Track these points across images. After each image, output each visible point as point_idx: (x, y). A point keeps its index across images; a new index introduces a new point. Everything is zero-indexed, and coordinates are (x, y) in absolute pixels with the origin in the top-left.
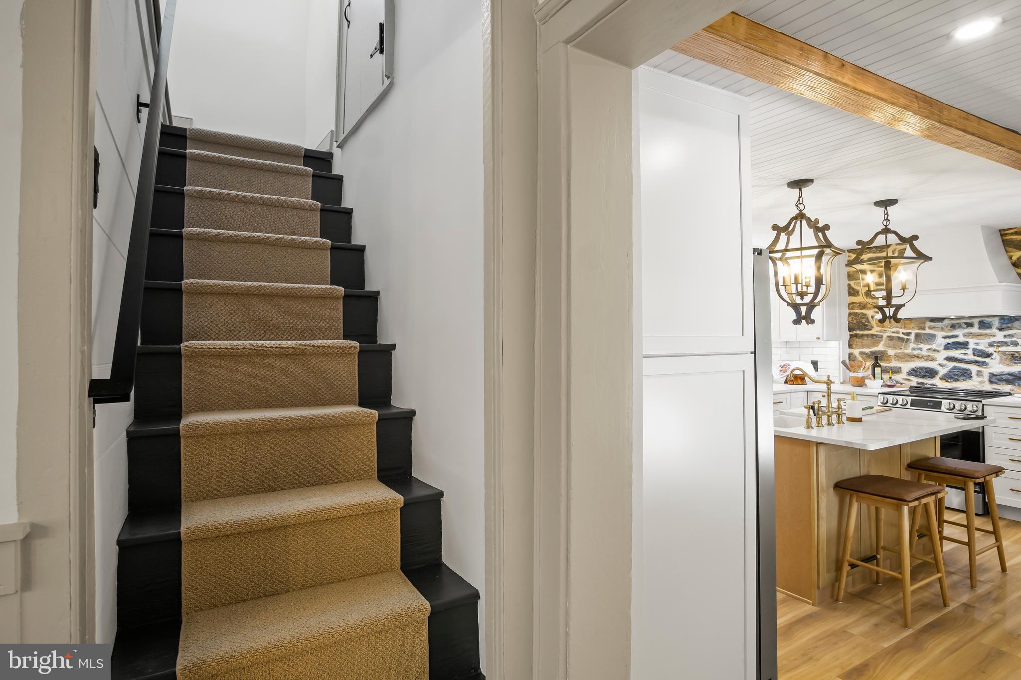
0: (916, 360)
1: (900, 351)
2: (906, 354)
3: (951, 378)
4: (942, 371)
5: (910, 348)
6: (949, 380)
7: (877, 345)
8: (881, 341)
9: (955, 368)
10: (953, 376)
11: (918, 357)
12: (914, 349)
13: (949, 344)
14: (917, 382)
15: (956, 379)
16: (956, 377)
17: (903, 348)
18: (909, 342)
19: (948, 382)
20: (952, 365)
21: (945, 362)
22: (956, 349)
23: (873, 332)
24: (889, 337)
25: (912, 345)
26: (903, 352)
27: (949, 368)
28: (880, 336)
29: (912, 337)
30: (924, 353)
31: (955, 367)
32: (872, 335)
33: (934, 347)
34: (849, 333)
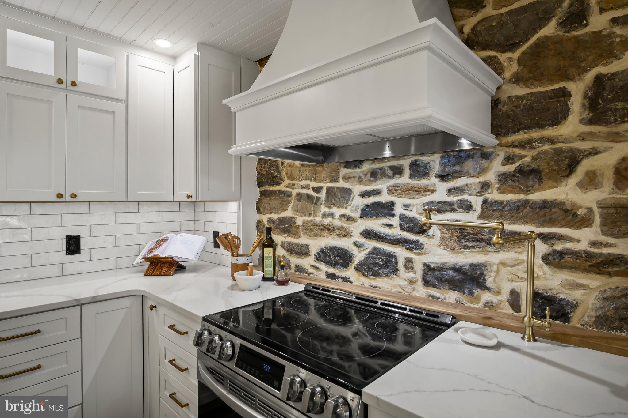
0: (326, 233)
1: (309, 219)
2: (315, 224)
3: (369, 269)
4: (359, 256)
5: (321, 213)
6: (366, 274)
7: (285, 208)
8: (290, 202)
9: (375, 251)
10: (371, 266)
11: (330, 229)
12: (324, 215)
13: (368, 206)
14: (327, 272)
15: (376, 271)
16: (376, 269)
17: (312, 213)
18: (319, 203)
19: (364, 275)
20: (371, 244)
21: (362, 240)
22: (377, 216)
23: (281, 188)
24: (298, 195)
25: (324, 209)
26: (311, 221)
27: (368, 251)
28: (288, 194)
29: (323, 195)
30: (337, 223)
31: (375, 249)
32: (280, 192)
33: (348, 212)
34: (258, 189)
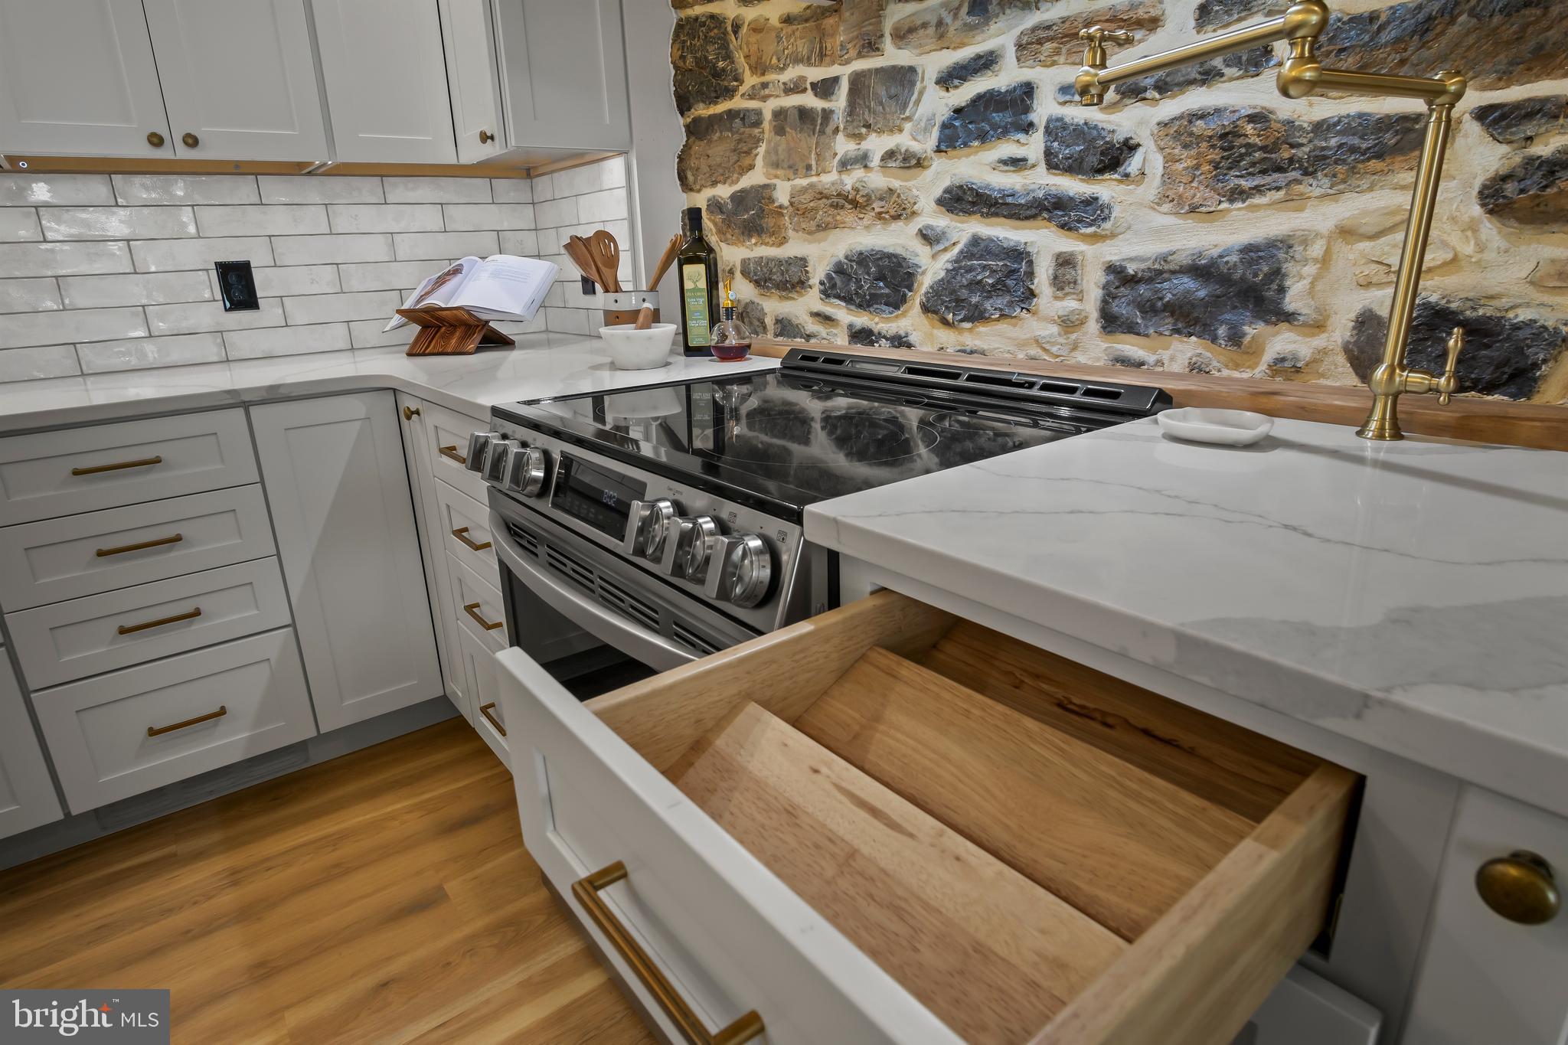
0: (848, 216)
1: (803, 182)
2: (822, 195)
3: (959, 303)
4: (932, 268)
5: (838, 158)
6: (950, 317)
7: (747, 162)
8: (758, 141)
9: (978, 248)
10: (964, 293)
11: (855, 202)
12: (845, 165)
13: (958, 111)
14: (850, 326)
15: (976, 306)
16: (975, 299)
17: (813, 163)
18: (829, 130)
19: (945, 322)
20: (966, 229)
21: (941, 221)
22: (983, 137)
23: (737, 103)
24: (780, 114)
25: (843, 146)
26: (811, 186)
27: (956, 250)
28: (753, 118)
29: (840, 102)
30: (877, 180)
31: (976, 241)
32: (732, 114)
33: (903, 140)
34: (681, 121)
